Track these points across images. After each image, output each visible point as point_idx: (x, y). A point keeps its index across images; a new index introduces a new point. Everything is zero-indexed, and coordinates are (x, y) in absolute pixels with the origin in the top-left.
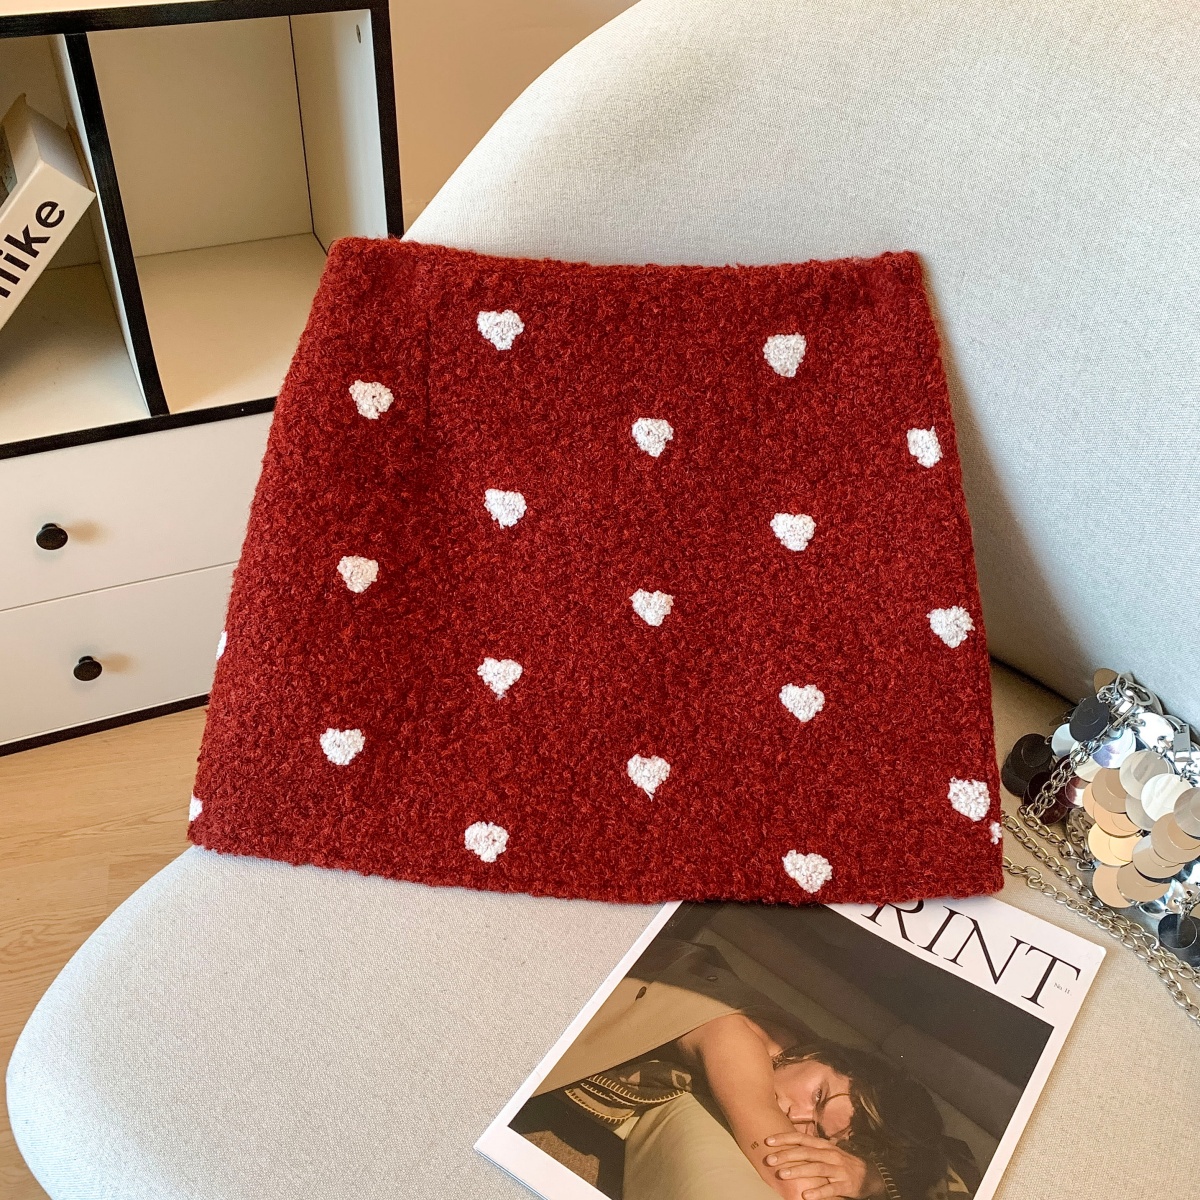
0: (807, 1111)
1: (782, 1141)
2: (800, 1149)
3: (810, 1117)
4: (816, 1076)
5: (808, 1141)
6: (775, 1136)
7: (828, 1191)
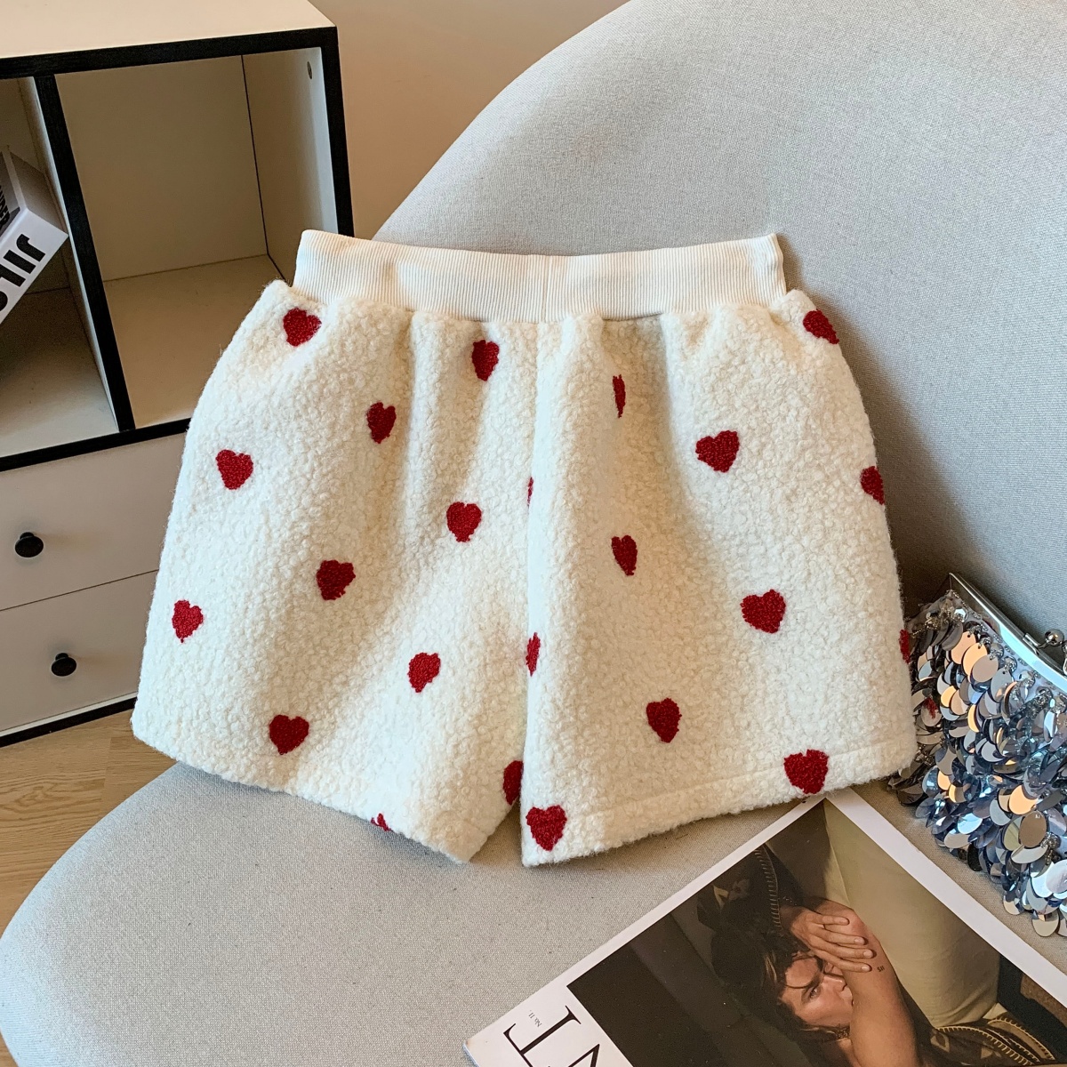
0: (828, 983)
1: (857, 966)
2: (841, 956)
3: (826, 978)
4: (812, 1009)
5: (834, 959)
6: (861, 971)
7: (827, 919)
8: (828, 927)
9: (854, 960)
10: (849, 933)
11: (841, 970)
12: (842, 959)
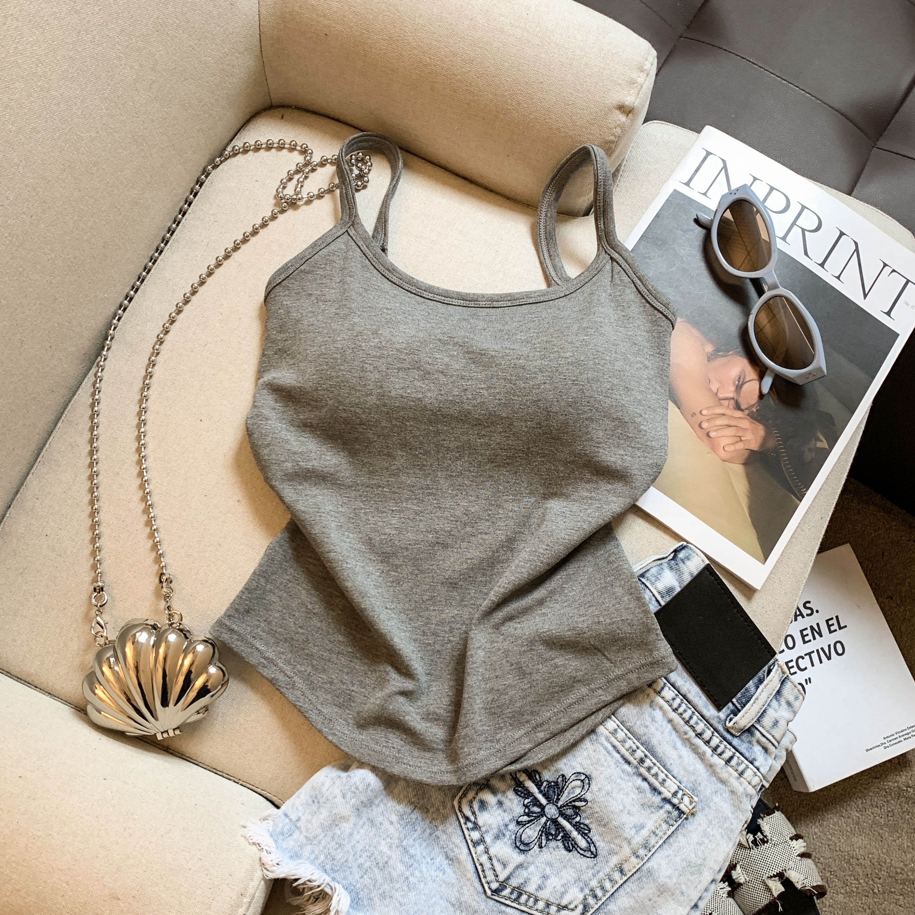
8: (738, 439)
9: (715, 416)
10: (722, 438)
11: (721, 405)
12: (723, 415)
